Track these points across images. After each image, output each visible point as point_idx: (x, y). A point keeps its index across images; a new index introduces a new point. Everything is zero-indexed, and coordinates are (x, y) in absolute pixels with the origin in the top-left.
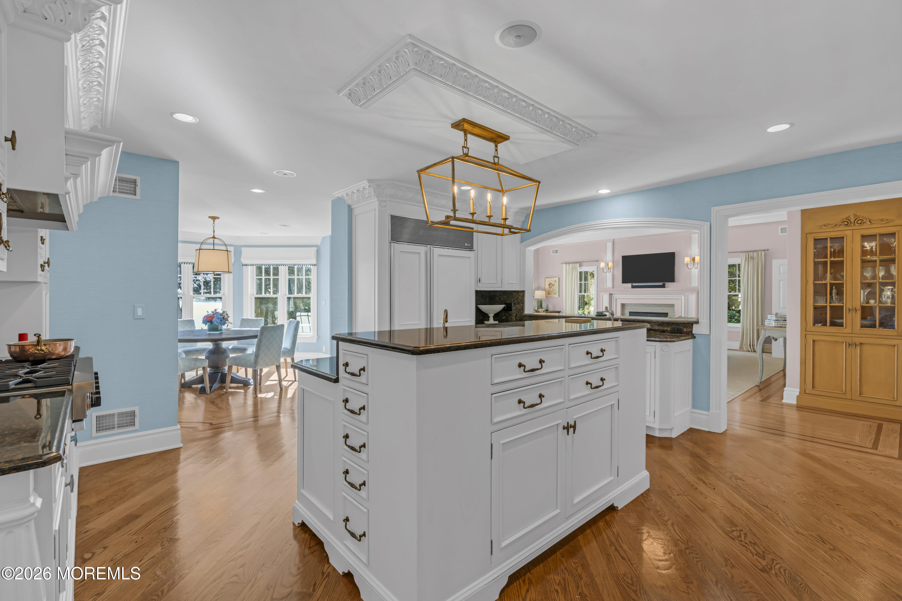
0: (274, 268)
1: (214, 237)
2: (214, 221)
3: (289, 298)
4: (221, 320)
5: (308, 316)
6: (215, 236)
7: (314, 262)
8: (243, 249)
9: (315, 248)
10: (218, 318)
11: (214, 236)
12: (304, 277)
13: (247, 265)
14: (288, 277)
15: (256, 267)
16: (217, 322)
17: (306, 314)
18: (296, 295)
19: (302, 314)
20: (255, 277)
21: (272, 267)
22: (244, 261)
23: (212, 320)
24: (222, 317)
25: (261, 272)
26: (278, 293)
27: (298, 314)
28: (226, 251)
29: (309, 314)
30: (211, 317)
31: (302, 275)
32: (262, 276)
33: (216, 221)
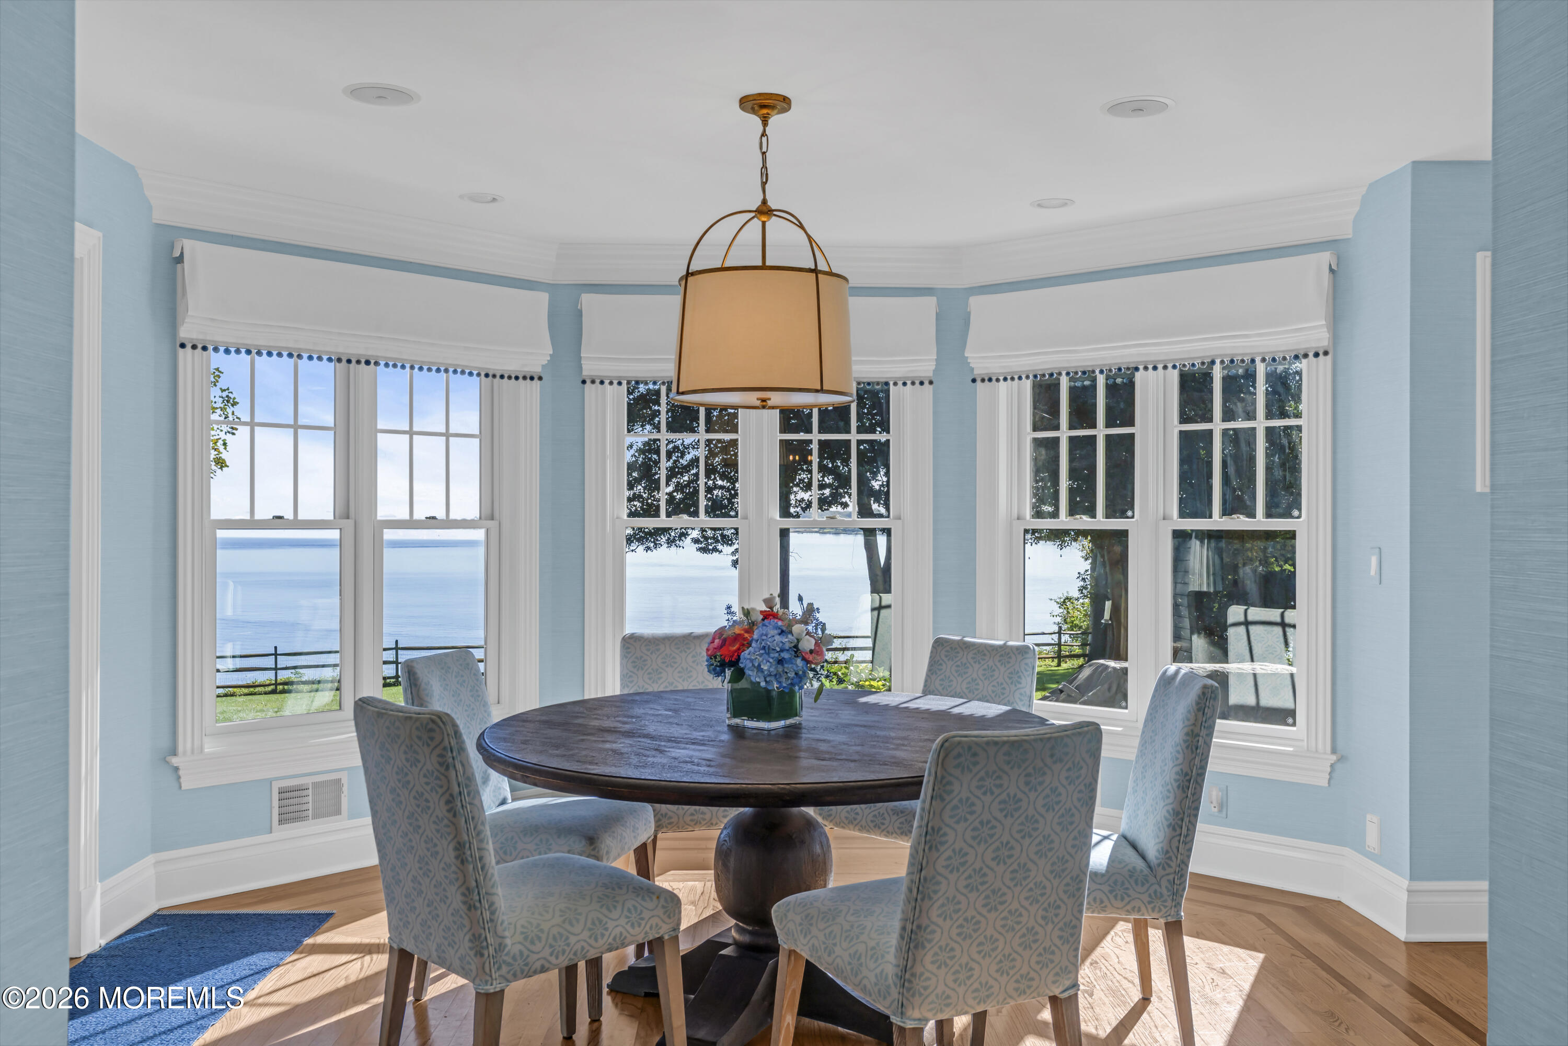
0: (1111, 389)
1: (764, 210)
2: (765, 123)
3: (1181, 537)
4: (780, 662)
5: (1283, 625)
6: (772, 204)
7: (1320, 337)
8: (975, 302)
9: (1325, 258)
10: (767, 650)
11: (764, 202)
12: (1261, 424)
13: (990, 380)
14: (1176, 428)
15: (1034, 386)
16: (759, 668)
17: (1273, 614)
18: (1217, 521)
19: (1256, 613)
20: (1030, 435)
21: (1101, 381)
22: (980, 361)
23: (739, 659)
24: (787, 640)
25: (1054, 410)
26: (1132, 508)
27: (1235, 613)
28: (810, 271)
29: (1290, 615)
30: (737, 638)
31: (1251, 416)
32: (1057, 428)
33: (776, 120)
